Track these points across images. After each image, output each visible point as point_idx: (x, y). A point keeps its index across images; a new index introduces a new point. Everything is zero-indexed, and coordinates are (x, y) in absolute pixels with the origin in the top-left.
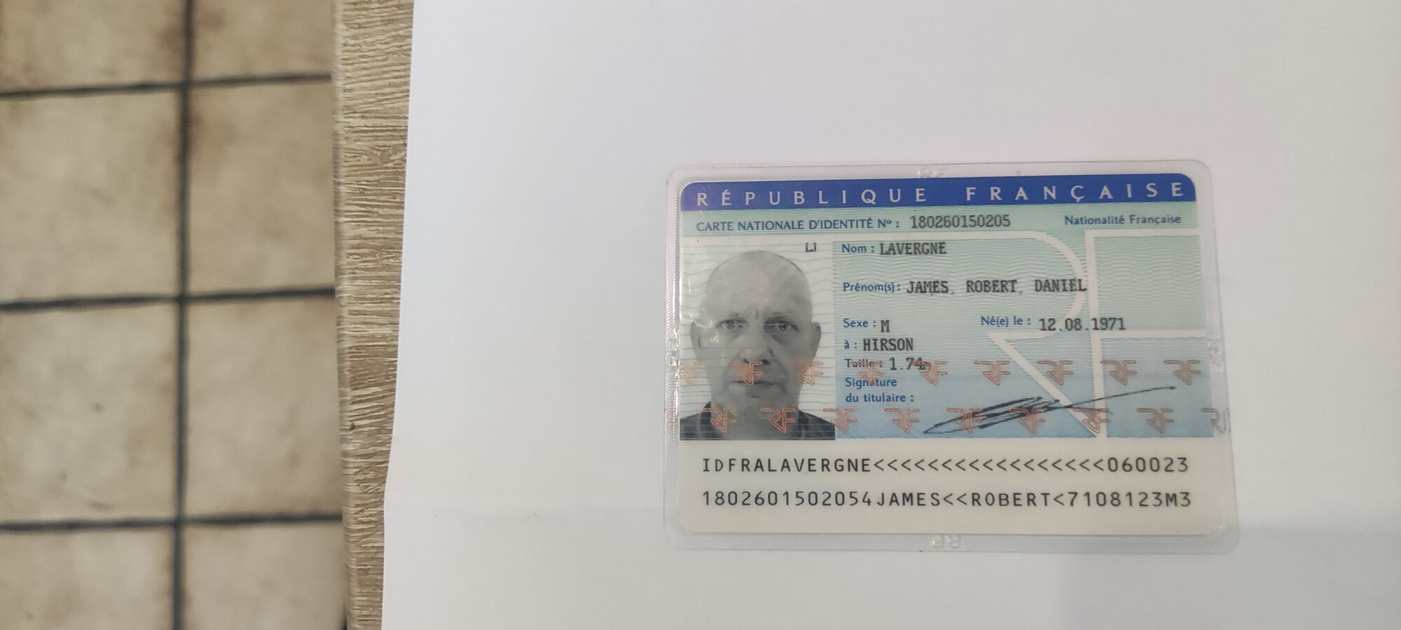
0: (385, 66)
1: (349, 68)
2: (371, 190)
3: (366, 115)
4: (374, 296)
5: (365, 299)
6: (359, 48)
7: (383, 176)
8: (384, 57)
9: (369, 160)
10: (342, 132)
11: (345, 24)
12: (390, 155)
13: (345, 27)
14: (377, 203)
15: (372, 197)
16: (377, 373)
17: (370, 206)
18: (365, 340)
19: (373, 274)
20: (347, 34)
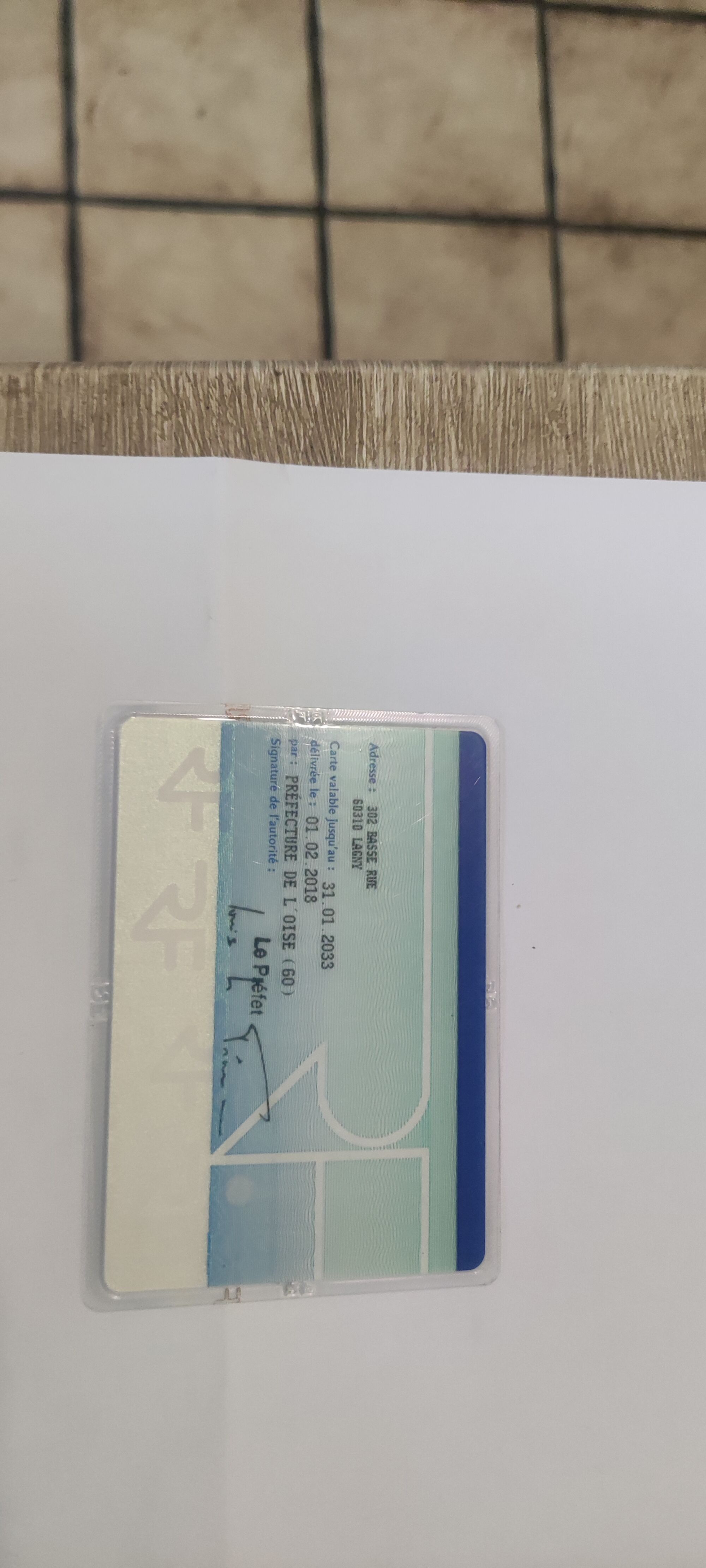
0: (647, 418)
4: (413, 400)
5: (410, 390)
6: (665, 392)
7: (535, 412)
9: (552, 398)
10: (580, 372)
12: (556, 421)
14: (508, 408)
15: (514, 402)
16: (334, 399)
17: (505, 399)
18: (368, 391)
19: (436, 399)
20: (678, 381)
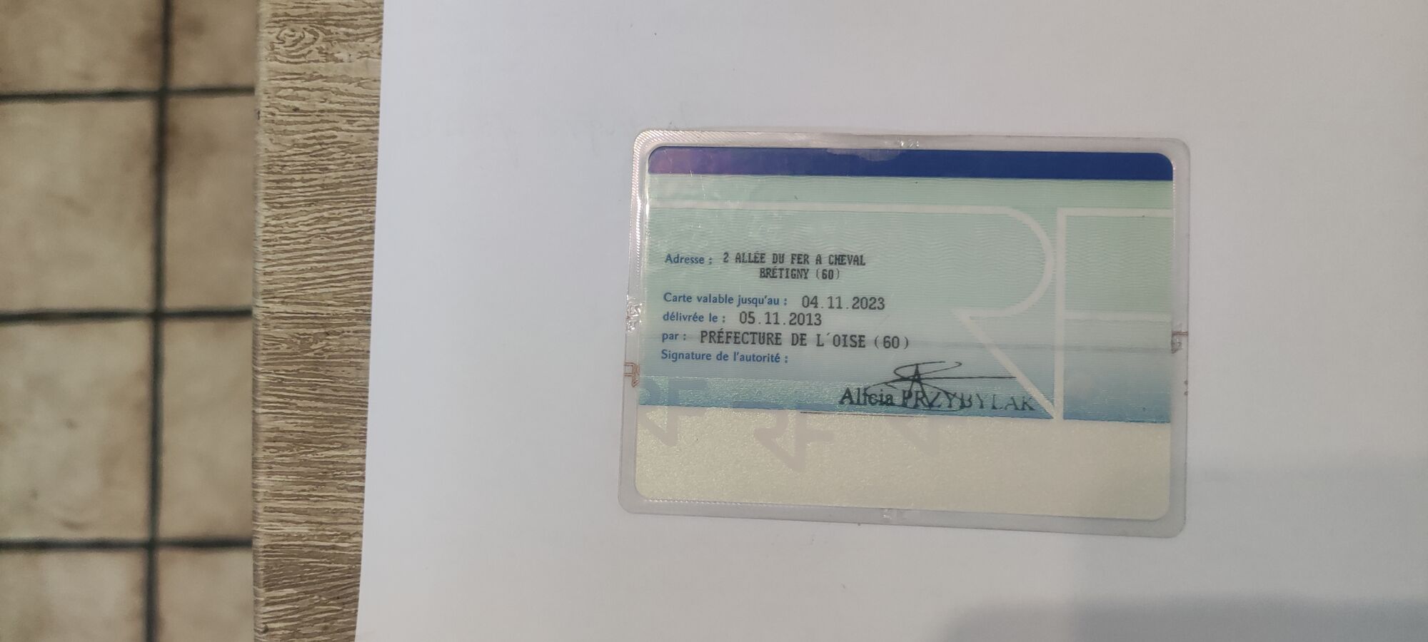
0: (307, 249)
1: (270, 249)
2: (290, 381)
3: (286, 300)
4: (290, 493)
5: (281, 495)
6: (281, 228)
7: (302, 366)
8: (307, 239)
9: (288, 348)
10: (260, 318)
11: (266, 203)
12: (311, 344)
13: (266, 206)
14: (295, 394)
15: (291, 388)
16: (291, 574)
17: (287, 397)
18: (281, 538)
19: (290, 469)
20: (269, 213)
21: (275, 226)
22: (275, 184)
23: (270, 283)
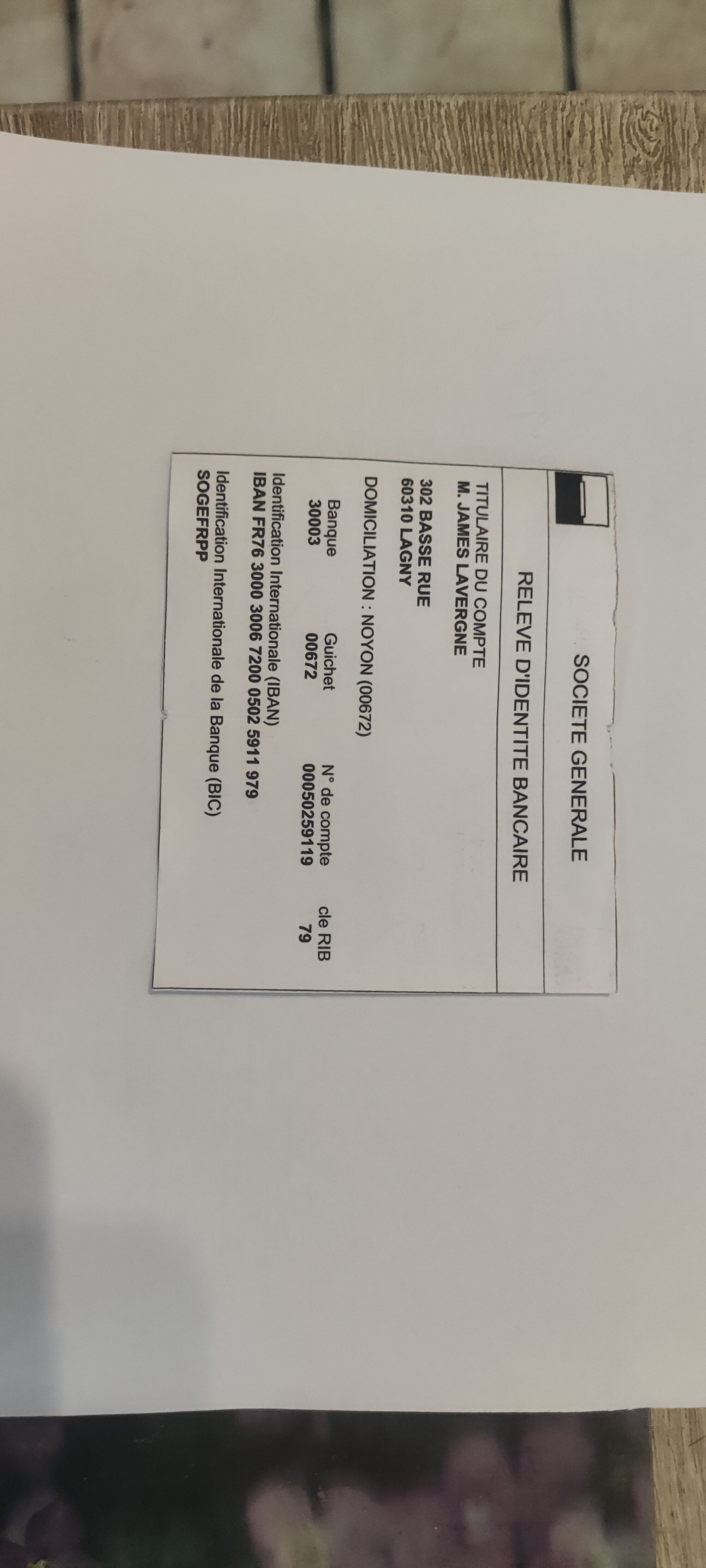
1: (412, 109)
3: (356, 128)
5: (139, 127)
6: (436, 120)
8: (426, 150)
9: (303, 131)
10: (336, 101)
15: (258, 136)
17: (249, 133)
21: (439, 114)
22: (485, 112)
23: (375, 110)
